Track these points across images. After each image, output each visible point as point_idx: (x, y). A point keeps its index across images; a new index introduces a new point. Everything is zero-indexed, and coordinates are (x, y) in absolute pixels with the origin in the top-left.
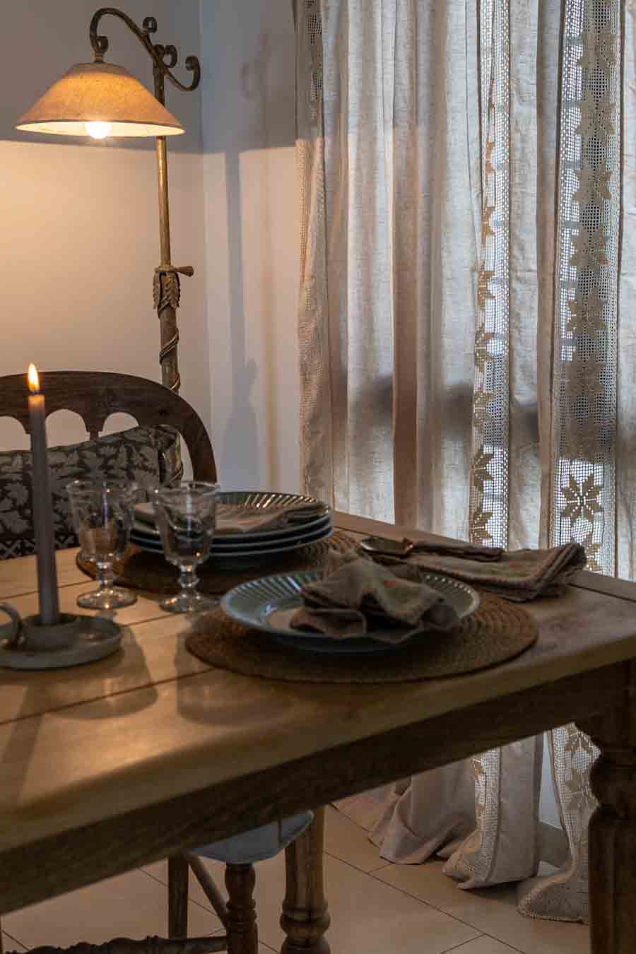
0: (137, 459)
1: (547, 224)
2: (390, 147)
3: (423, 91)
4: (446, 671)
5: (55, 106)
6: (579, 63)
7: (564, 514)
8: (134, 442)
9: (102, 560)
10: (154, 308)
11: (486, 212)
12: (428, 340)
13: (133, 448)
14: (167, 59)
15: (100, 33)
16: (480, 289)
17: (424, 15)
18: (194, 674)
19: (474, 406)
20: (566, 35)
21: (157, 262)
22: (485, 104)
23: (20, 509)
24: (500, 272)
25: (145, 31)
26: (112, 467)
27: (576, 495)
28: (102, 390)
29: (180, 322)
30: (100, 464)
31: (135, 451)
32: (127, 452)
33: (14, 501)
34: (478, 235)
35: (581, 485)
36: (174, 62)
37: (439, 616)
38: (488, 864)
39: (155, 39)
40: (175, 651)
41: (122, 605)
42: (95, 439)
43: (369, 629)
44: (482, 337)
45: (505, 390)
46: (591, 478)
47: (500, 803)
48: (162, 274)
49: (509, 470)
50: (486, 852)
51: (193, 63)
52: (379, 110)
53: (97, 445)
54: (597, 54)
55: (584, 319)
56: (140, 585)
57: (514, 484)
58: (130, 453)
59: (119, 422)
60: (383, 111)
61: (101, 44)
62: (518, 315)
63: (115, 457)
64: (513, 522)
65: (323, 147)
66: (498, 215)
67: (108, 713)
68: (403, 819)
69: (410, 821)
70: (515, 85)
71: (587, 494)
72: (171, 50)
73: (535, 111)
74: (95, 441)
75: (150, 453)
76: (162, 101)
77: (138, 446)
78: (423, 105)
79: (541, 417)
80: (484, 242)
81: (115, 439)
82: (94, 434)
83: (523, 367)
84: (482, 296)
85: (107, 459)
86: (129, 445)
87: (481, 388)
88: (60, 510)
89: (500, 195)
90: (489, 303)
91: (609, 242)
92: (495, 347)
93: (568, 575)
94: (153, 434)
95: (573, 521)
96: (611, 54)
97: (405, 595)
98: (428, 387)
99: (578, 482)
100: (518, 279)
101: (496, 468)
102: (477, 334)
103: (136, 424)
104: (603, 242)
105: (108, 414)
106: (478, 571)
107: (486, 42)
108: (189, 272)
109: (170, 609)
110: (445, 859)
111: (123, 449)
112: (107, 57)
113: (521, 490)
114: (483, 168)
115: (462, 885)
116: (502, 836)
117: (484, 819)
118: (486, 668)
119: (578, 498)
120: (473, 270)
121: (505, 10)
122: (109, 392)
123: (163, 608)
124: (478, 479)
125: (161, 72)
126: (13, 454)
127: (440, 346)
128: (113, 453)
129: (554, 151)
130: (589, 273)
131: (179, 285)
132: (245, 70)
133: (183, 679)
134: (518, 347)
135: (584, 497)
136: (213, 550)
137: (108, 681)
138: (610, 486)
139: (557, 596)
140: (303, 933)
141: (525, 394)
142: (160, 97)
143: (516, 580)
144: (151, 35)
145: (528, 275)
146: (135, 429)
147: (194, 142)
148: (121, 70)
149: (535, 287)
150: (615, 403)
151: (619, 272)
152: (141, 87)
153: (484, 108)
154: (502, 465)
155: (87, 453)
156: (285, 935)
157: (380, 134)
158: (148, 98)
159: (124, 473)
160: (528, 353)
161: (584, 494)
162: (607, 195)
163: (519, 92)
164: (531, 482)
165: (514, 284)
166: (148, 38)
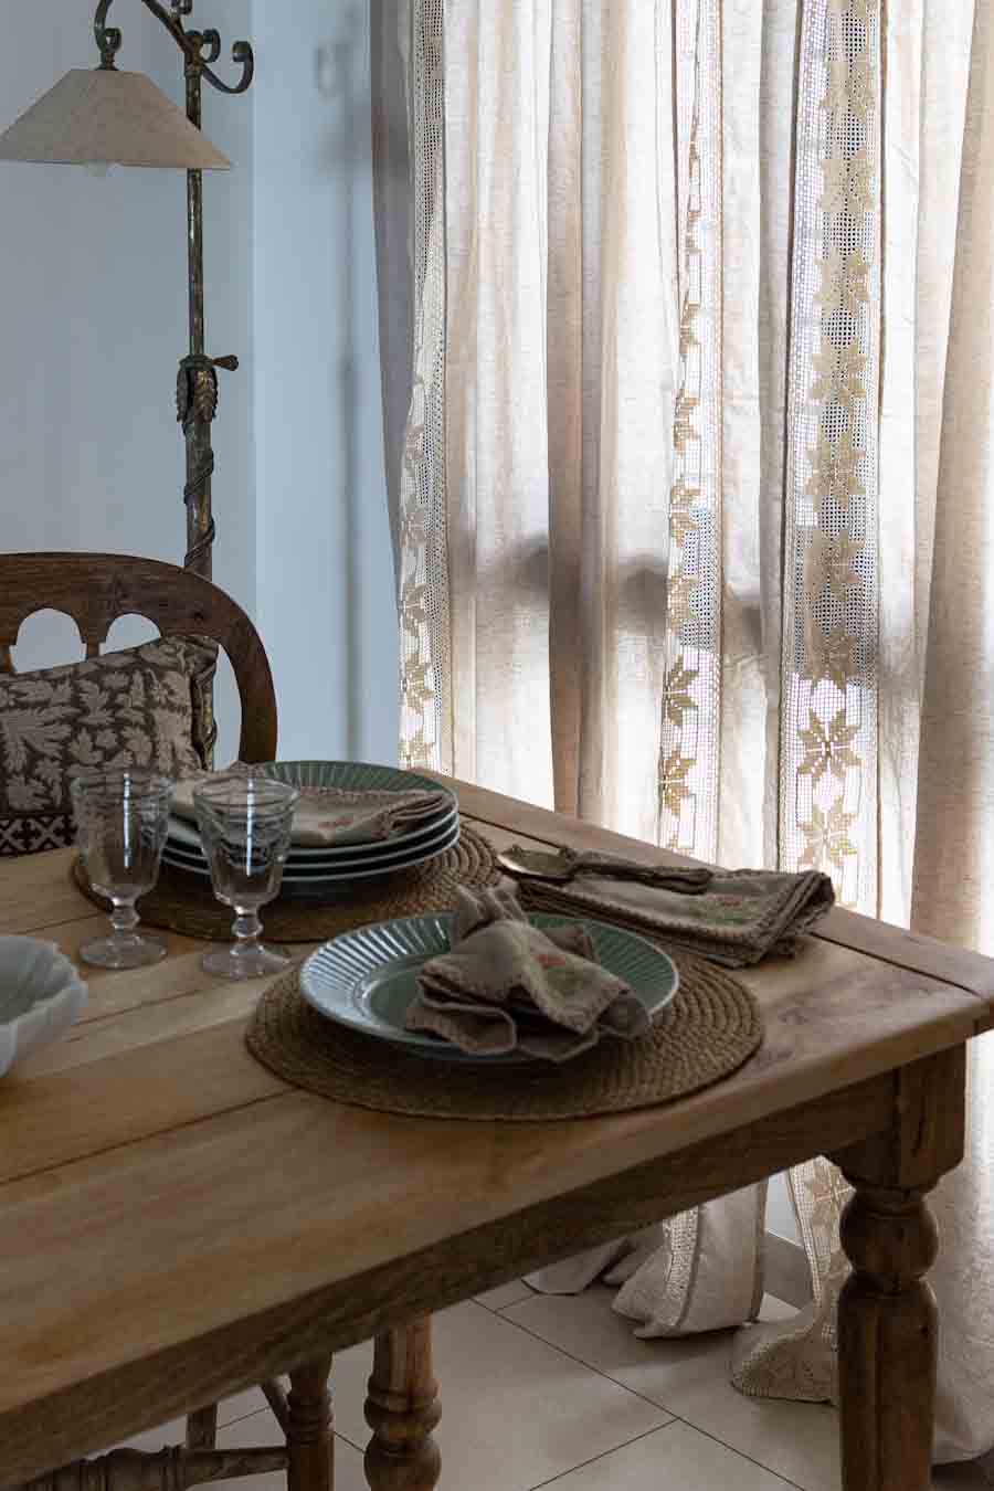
0: (159, 694)
1: (776, 334)
3: (593, 127)
4: (629, 1101)
6: (823, 105)
7: (800, 771)
8: (154, 666)
10: (178, 420)
11: (686, 312)
13: (154, 676)
14: (205, 51)
15: (109, 24)
16: (677, 424)
17: (595, 18)
19: (669, 597)
20: (804, 65)
22: (684, 153)
24: (708, 399)
25: (174, 14)
26: (120, 707)
27: (819, 740)
28: (107, 580)
30: (105, 701)
31: (156, 681)
32: (145, 682)
34: (675, 344)
35: (827, 724)
36: (215, 55)
37: (623, 1016)
39: (188, 24)
42: (95, 659)
43: (521, 1035)
44: (681, 495)
45: (715, 574)
46: (842, 715)
48: (190, 369)
49: (721, 694)
51: (244, 52)
53: (98, 670)
54: (848, 92)
55: (831, 477)
56: (173, 926)
58: (148, 684)
59: (132, 631)
61: (110, 40)
62: (734, 462)
63: (126, 690)
64: (726, 772)
66: (705, 317)
70: (729, 128)
71: (836, 739)
72: (212, 37)
74: (96, 663)
75: (179, 684)
77: (161, 671)
79: (767, 625)
80: (683, 355)
81: (126, 660)
82: (93, 652)
84: (680, 434)
85: (114, 694)
86: (149, 670)
87: (676, 572)
88: (43, 777)
89: (707, 287)
90: (690, 445)
91: (867, 365)
92: (705, 502)
93: (808, 923)
94: (182, 651)
95: (816, 778)
96: (869, 94)
97: (572, 983)
99: (822, 720)
100: (734, 408)
101: (701, 692)
102: (673, 492)
103: (156, 634)
104: (857, 365)
105: (115, 616)
106: (672, 910)
108: (230, 363)
110: (618, 1286)
111: (138, 678)
113: (738, 723)
114: (681, 245)
116: (702, 1256)
118: (688, 1095)
119: (823, 745)
121: (715, 21)
122: (119, 584)
124: (674, 708)
125: (195, 70)
128: (122, 684)
130: (838, 410)
131: (216, 384)
132: (319, 57)
134: (734, 510)
135: (832, 743)
138: (868, 728)
139: (791, 956)
140: (400, 1430)
141: (744, 578)
143: (731, 930)
144: (183, 17)
145: (745, 403)
146: (157, 643)
150: (876, 603)
151: (880, 411)
153: (683, 155)
154: (711, 687)
155: (85, 684)
156: (371, 1432)
159: (139, 717)
160: (747, 520)
161: (832, 739)
162: (864, 297)
163: (735, 137)
164: (753, 712)
165: (728, 415)
166: (178, 22)
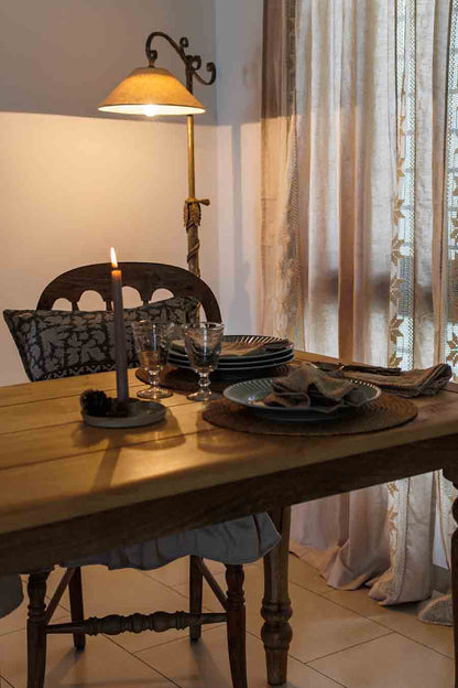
0: (172, 317)
1: (439, 168)
2: (338, 120)
3: (359, 83)
5: (123, 95)
7: (448, 358)
8: (171, 306)
9: (152, 369)
10: (184, 226)
11: (400, 161)
12: (361, 246)
13: (171, 310)
14: (195, 65)
15: (152, 48)
16: (396, 212)
18: (207, 431)
19: (391, 288)
20: (451, 47)
21: (186, 197)
22: (399, 92)
23: (100, 346)
24: (408, 201)
25: (181, 47)
27: (456, 346)
29: (201, 235)
31: (171, 312)
32: (167, 312)
33: (97, 341)
34: (395, 177)
36: (199, 67)
37: (355, 399)
38: (397, 590)
39: (187, 52)
40: (196, 420)
41: (165, 397)
42: (147, 305)
44: (397, 243)
45: (411, 277)
47: (406, 549)
48: (189, 204)
49: (414, 330)
50: (398, 582)
51: (212, 67)
52: (331, 95)
56: (175, 387)
57: (417, 340)
60: (334, 97)
61: (152, 55)
62: (420, 229)
63: (159, 315)
65: (295, 121)
66: (408, 164)
67: (157, 448)
68: (343, 562)
69: (348, 563)
70: (419, 80)
72: (198, 59)
73: (431, 96)
75: (181, 314)
76: (191, 91)
77: (174, 309)
78: (360, 93)
79: (435, 295)
80: (398, 180)
81: (159, 304)
82: (146, 301)
83: (423, 263)
84: (397, 216)
86: (168, 308)
87: (395, 277)
89: (408, 152)
90: (401, 220)
92: (405, 251)
93: (440, 383)
94: (183, 302)
97: (334, 386)
98: (361, 277)
99: (457, 337)
100: (420, 205)
101: (405, 327)
102: (393, 241)
103: (172, 296)
105: (155, 289)
106: (385, 381)
107: (400, 52)
108: (207, 203)
109: (193, 399)
110: (370, 587)
111: (164, 311)
112: (157, 63)
113: (421, 343)
114: (398, 133)
115: (380, 603)
116: (408, 571)
117: (395, 560)
120: (392, 200)
122: (155, 275)
123: (188, 398)
124: (393, 336)
125: (190, 72)
126: (95, 313)
127: (369, 250)
128: (158, 313)
129: (443, 121)
131: (200, 211)
133: (200, 433)
134: (420, 249)
136: (220, 366)
137: (157, 433)
140: (276, 618)
141: (424, 280)
142: (190, 88)
143: (407, 385)
144: (185, 49)
145: (427, 203)
146: (172, 299)
147: (211, 118)
148: (165, 72)
149: (431, 210)
152: (178, 83)
153: (399, 95)
154: (409, 326)
155: (142, 313)
156: (264, 621)
157: (331, 111)
158: (182, 89)
160: (427, 254)
163: (421, 83)
164: (428, 338)
165: (418, 208)
166: (182, 51)
